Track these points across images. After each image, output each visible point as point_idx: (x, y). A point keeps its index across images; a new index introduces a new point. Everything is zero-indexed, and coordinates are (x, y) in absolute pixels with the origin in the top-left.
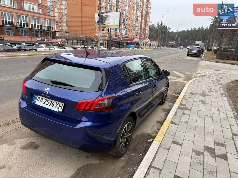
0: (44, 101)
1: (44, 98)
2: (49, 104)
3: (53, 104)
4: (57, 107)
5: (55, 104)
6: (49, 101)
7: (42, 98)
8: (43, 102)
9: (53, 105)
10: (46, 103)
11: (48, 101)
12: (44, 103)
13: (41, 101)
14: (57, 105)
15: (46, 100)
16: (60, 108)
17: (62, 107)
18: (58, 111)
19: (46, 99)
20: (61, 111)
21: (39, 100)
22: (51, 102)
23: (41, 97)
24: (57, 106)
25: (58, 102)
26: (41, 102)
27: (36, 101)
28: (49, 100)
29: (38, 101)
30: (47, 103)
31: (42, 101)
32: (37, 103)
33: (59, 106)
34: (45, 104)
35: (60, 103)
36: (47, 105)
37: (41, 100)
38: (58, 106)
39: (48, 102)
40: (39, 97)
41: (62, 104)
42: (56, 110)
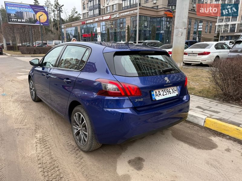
0: (162, 93)
1: (161, 91)
2: (167, 93)
6: (166, 91)
7: (159, 91)
9: (170, 93)
10: (165, 93)
11: (165, 91)
12: (163, 95)
13: (159, 95)
14: (173, 90)
18: (176, 95)
20: (178, 93)
21: (157, 95)
22: (167, 91)
24: (173, 91)
25: (172, 88)
26: (160, 95)
27: (155, 98)
29: (157, 96)
32: (158, 98)
33: (175, 90)
35: (173, 88)
36: (166, 95)
38: (174, 91)
39: (165, 92)
40: (156, 92)
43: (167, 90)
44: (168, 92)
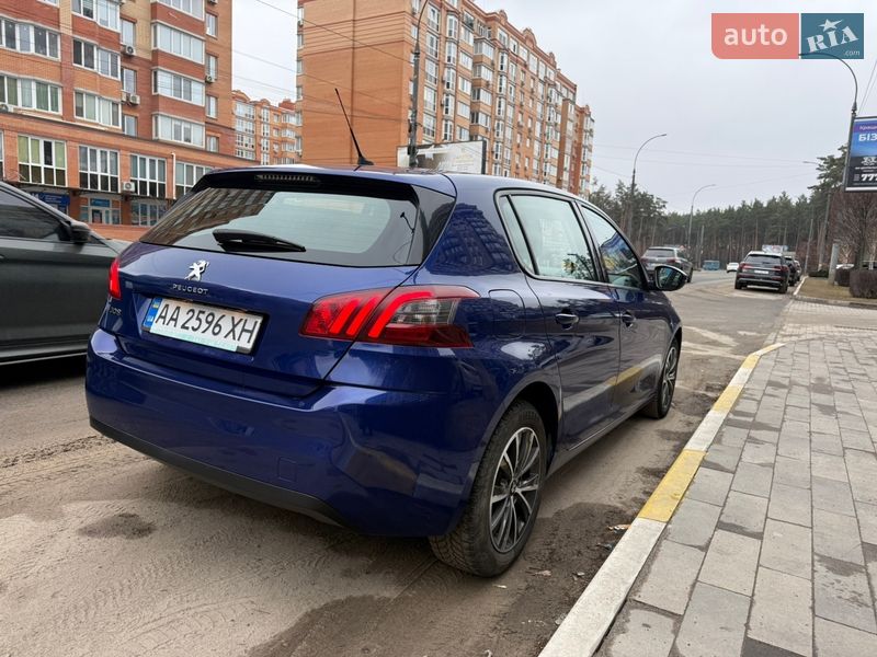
0: (183, 317)
1: (185, 308)
2: (204, 326)
3: (217, 325)
4: (232, 334)
5: (226, 325)
6: (203, 317)
7: (178, 308)
8: (180, 323)
9: (217, 330)
10: (195, 323)
11: (201, 316)
12: (183, 327)
13: (172, 319)
14: (234, 326)
15: (191, 314)
16: (246, 336)
17: (251, 332)
18: (234, 350)
19: (193, 311)
20: (249, 346)
21: (164, 318)
22: (210, 319)
23: (173, 305)
24: (233, 330)
25: (238, 316)
26: (172, 323)
27: (151, 323)
28: (203, 312)
29: (161, 320)
30: (196, 325)
31: (176, 320)
32: (158, 328)
33: (243, 330)
34: (187, 328)
35: (244, 317)
36: (194, 329)
37: (175, 317)
38: (238, 330)
39: (198, 319)
40: (167, 306)
41: (253, 323)
42: (230, 345)
43: (212, 314)
44: (210, 323)
